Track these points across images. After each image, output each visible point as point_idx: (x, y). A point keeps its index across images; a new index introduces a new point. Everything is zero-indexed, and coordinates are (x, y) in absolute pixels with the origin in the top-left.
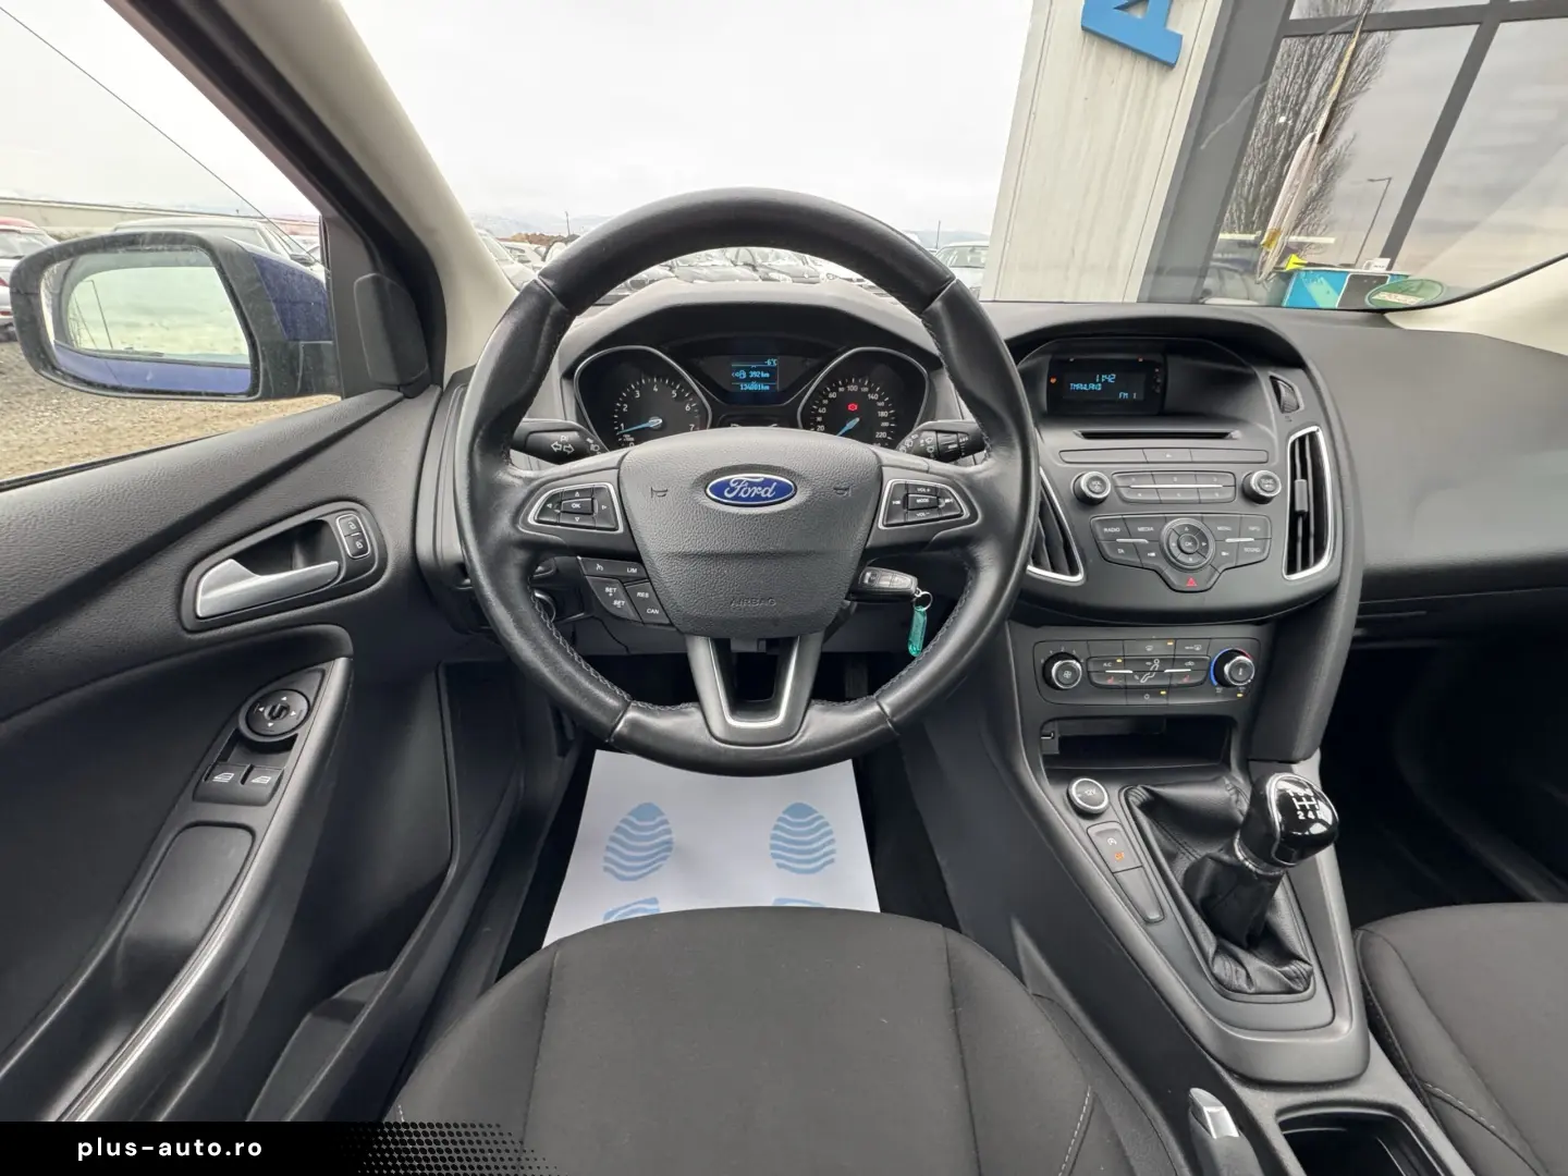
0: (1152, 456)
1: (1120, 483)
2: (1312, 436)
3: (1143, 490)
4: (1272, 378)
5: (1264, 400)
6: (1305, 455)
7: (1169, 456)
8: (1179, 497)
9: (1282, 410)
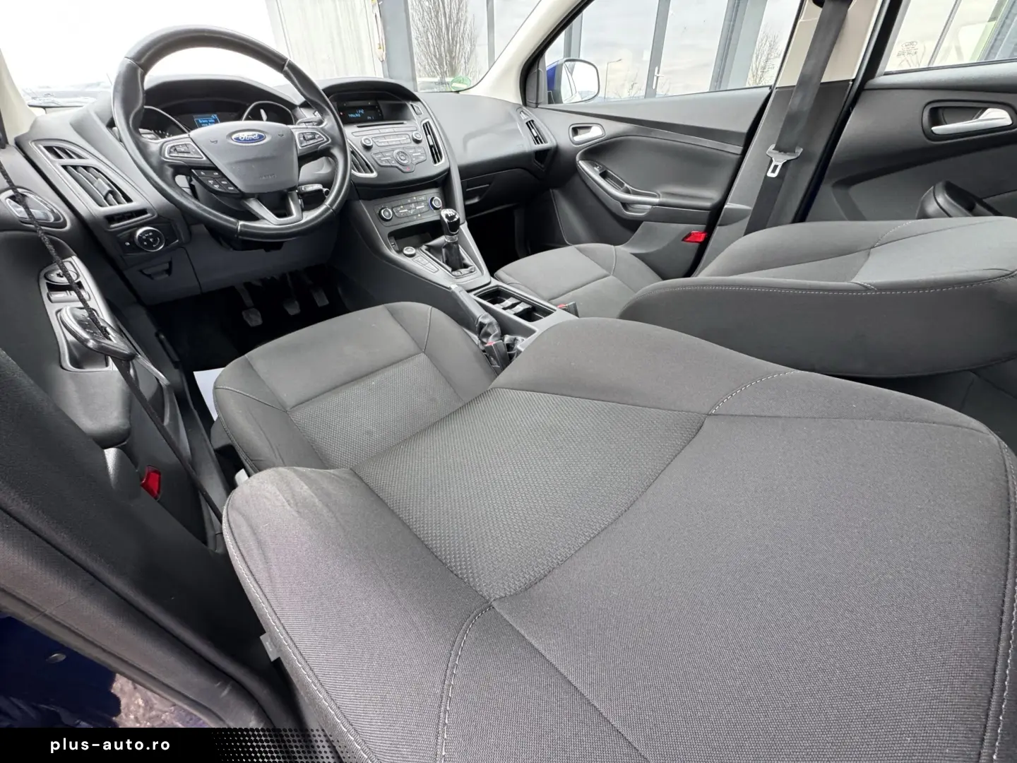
0: (382, 131)
1: (375, 141)
2: (428, 122)
3: (383, 142)
4: (412, 105)
5: (411, 112)
6: (427, 128)
7: (387, 130)
8: (394, 143)
9: (417, 114)
